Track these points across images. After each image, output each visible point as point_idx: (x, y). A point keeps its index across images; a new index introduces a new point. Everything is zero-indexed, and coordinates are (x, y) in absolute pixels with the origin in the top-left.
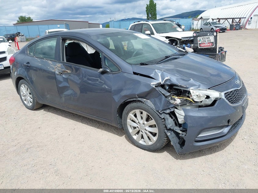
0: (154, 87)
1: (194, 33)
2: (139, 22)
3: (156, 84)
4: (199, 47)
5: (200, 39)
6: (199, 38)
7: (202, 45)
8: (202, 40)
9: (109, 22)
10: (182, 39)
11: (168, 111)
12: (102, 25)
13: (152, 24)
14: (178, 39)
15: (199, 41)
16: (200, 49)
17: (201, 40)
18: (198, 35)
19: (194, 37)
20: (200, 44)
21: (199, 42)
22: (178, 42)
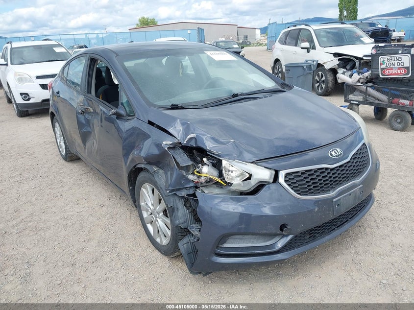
0: (166, 149)
1: (373, 48)
2: (296, 26)
3: (171, 144)
4: (380, 75)
5: (384, 61)
6: (381, 59)
7: (387, 72)
8: (388, 63)
9: (267, 27)
10: (364, 58)
11: (184, 193)
12: (260, 30)
13: (314, 31)
14: (357, 58)
15: (382, 64)
16: (383, 78)
17: (386, 61)
18: (379, 52)
19: (371, 55)
20: (382, 69)
21: (381, 67)
22: (357, 64)
